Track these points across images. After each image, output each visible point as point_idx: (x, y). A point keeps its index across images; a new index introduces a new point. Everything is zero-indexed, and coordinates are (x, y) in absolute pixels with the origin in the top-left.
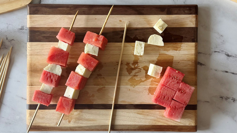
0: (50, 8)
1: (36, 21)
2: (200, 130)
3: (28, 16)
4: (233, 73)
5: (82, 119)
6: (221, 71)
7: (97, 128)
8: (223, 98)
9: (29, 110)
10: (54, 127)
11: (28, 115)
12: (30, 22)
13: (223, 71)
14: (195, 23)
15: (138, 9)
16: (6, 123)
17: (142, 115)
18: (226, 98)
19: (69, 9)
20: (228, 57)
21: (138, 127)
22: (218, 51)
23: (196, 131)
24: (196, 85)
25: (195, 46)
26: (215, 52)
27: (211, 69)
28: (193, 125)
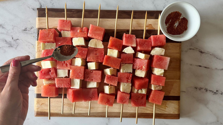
0: (56, 12)
1: (44, 22)
3: (37, 18)
4: (206, 67)
5: (82, 107)
6: (196, 65)
8: (197, 89)
9: (37, 99)
10: (58, 113)
11: (35, 103)
12: (38, 23)
13: (197, 66)
18: (200, 88)
19: (72, 13)
20: (201, 54)
21: (130, 114)
22: (193, 48)
23: (179, 118)
24: (179, 79)
25: (179, 46)
26: (190, 49)
27: (187, 64)
28: (176, 113)
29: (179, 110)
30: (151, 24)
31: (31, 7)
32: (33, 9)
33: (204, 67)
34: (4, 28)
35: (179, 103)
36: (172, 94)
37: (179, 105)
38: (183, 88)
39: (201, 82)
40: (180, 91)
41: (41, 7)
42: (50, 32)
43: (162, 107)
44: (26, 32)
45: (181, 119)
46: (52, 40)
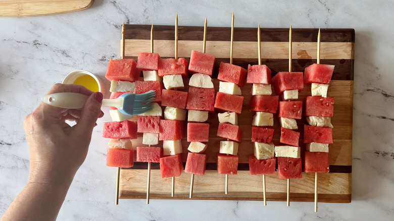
1: (133, 47)
2: (355, 200)
4: (393, 120)
6: (377, 117)
7: (214, 195)
8: (379, 154)
13: (379, 117)
14: (350, 54)
15: (272, 33)
16: (82, 189)
17: (275, 179)
18: (383, 153)
20: (386, 98)
22: (372, 89)
23: (350, 202)
24: (351, 138)
25: (351, 85)
26: (368, 90)
27: (363, 114)
28: (345, 194)
29: (350, 188)
30: (305, 51)
31: (112, 23)
32: (116, 26)
33: (391, 119)
34: (69, 56)
35: (350, 177)
36: (339, 163)
37: (350, 181)
38: (356, 153)
39: (386, 143)
40: (351, 158)
41: (128, 23)
42: (126, 64)
43: (323, 184)
44: (104, 62)
45: (353, 203)
46: (127, 76)
